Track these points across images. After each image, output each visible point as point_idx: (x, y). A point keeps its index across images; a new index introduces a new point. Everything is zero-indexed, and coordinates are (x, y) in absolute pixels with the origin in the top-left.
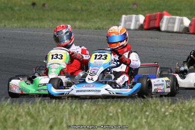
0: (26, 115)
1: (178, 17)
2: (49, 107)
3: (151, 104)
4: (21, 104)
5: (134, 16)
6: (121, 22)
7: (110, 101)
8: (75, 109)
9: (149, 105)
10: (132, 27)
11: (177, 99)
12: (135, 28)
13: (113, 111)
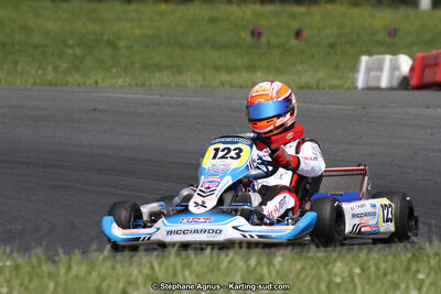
0: (145, 282)
2: (198, 264)
3: (428, 256)
5: (388, 58)
6: (358, 71)
7: (334, 250)
8: (255, 268)
9: (425, 258)
10: (384, 83)
13: (343, 272)
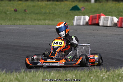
0: (15, 80)
1: (110, 17)
2: (30, 75)
3: (94, 72)
4: (12, 74)
5: (82, 16)
6: (74, 20)
7: (68, 70)
8: (46, 76)
9: (93, 73)
10: (81, 24)
11: (111, 68)
12: (83, 24)
13: (70, 77)
